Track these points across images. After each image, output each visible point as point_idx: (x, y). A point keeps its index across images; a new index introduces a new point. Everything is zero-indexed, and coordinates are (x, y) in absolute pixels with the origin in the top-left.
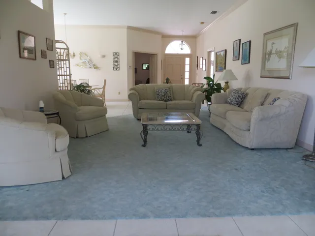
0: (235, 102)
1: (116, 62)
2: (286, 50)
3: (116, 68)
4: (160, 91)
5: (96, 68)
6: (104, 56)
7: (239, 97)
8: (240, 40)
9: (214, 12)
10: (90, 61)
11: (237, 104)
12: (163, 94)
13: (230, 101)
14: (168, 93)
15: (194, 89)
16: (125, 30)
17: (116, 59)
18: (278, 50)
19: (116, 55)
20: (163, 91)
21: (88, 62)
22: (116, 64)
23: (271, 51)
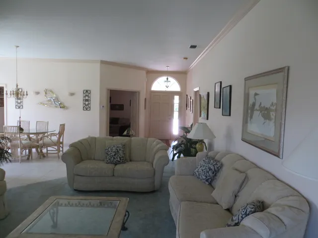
0: (204, 177)
1: (87, 100)
2: (273, 108)
3: (87, 107)
4: (110, 149)
5: (63, 107)
6: (72, 94)
7: (210, 169)
8: (221, 82)
9: (193, 47)
10: (57, 99)
11: (207, 181)
12: (113, 154)
13: (197, 174)
14: (120, 152)
15: (158, 146)
16: (98, 65)
17: (87, 98)
18: (262, 105)
19: (87, 93)
20: (114, 149)
21: (54, 100)
22: (87, 103)
23: (254, 105)
